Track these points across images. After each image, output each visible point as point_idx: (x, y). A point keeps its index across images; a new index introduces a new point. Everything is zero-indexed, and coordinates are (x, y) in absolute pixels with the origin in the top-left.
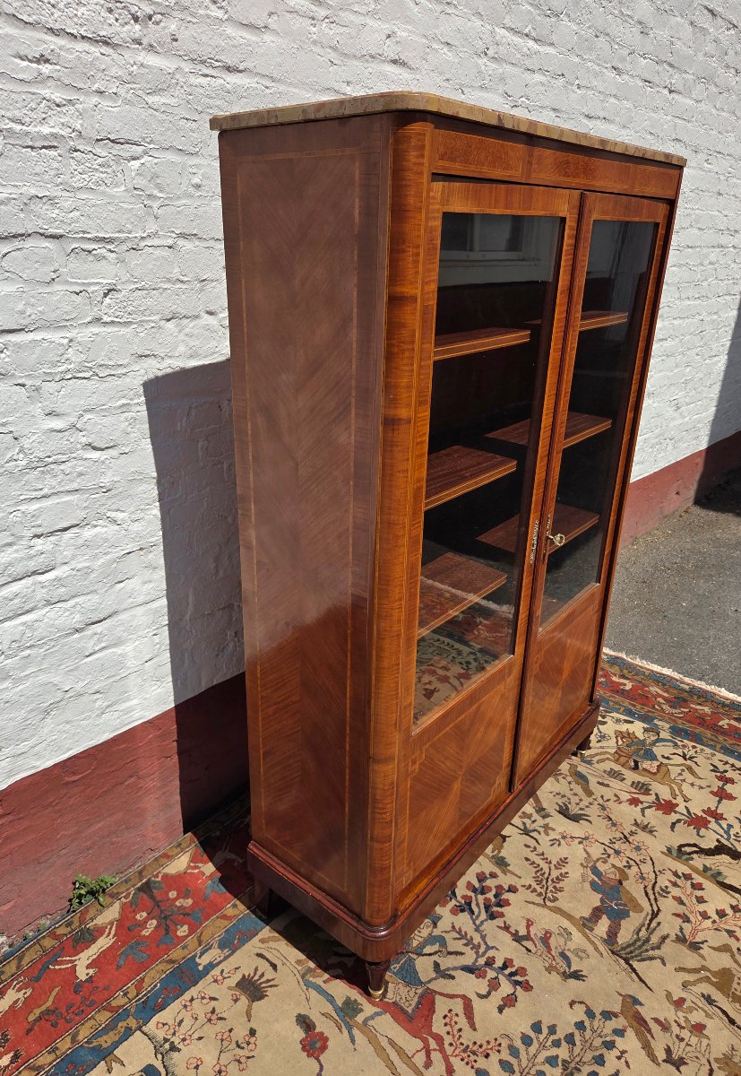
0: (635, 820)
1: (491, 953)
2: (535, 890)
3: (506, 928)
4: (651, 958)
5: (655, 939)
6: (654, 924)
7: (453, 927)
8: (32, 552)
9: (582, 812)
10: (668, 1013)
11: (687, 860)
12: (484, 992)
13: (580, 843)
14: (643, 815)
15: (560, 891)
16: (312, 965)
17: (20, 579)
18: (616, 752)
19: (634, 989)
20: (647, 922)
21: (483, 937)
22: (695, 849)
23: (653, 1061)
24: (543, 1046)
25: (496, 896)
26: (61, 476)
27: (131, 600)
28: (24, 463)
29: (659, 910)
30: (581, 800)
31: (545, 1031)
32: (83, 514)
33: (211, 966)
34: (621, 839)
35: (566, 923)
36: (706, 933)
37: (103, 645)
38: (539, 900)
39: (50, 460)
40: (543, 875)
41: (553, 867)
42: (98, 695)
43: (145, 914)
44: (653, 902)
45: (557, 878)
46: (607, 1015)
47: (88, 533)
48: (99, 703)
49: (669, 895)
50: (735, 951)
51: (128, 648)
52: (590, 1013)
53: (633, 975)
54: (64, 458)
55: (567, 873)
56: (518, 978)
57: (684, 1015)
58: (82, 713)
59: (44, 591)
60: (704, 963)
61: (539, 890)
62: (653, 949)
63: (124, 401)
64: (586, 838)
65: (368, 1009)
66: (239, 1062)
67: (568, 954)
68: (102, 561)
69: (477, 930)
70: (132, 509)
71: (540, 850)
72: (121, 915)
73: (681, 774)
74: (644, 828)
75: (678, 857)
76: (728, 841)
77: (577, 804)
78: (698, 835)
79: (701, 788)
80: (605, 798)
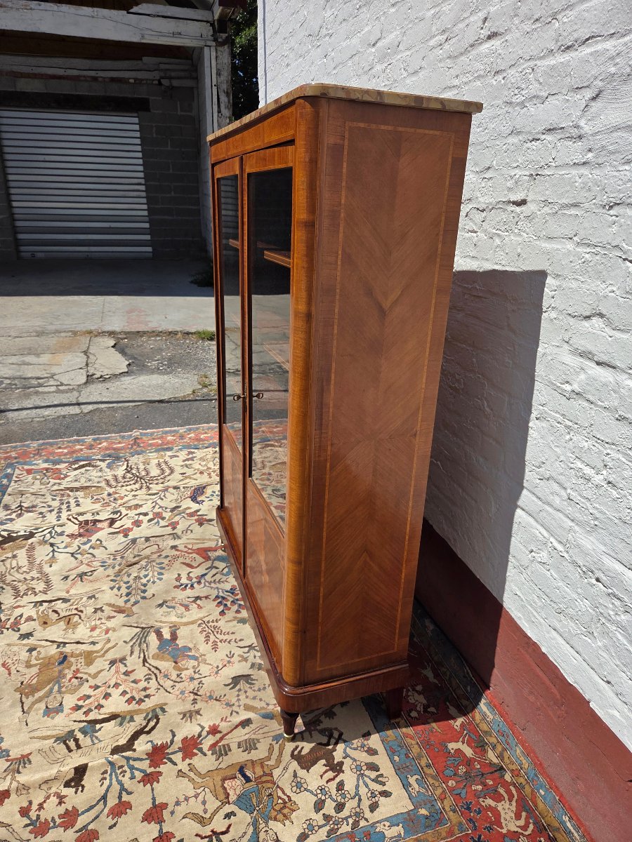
0: (201, 715)
1: (202, 585)
2: (213, 621)
3: (206, 597)
4: (131, 640)
5: (137, 649)
6: (142, 655)
7: (227, 582)
9: (237, 688)
10: (110, 624)
11: (147, 715)
12: (191, 575)
13: (218, 667)
14: (199, 725)
15: (200, 632)
18: (271, 775)
19: (132, 620)
20: (146, 654)
21: (212, 588)
22: (147, 729)
23: (108, 604)
24: (153, 576)
25: (226, 605)
29: (144, 665)
30: (247, 697)
31: (156, 581)
34: (198, 691)
35: (184, 620)
36: (110, 676)
38: (206, 619)
40: (217, 632)
41: (216, 640)
44: (151, 667)
45: (209, 637)
46: (136, 603)
49: (144, 680)
50: (89, 678)
52: (144, 598)
53: (136, 625)
55: (207, 643)
56: (183, 586)
57: (103, 629)
60: (104, 658)
61: (211, 624)
62: (134, 643)
64: (217, 673)
67: (171, 609)
69: (217, 588)
71: (233, 643)
73: (204, 803)
74: (191, 714)
75: (154, 710)
76: (128, 759)
77: (246, 692)
78: (151, 741)
79: (178, 803)
80: (234, 714)
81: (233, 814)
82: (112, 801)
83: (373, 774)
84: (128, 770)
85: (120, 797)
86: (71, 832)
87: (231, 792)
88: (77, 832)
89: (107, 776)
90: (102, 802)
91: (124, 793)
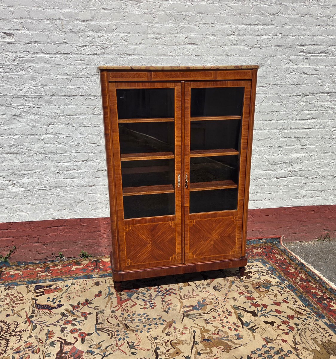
0: (235, 297)
1: (153, 300)
2: (181, 296)
3: (163, 299)
4: (192, 319)
5: (198, 317)
6: (203, 315)
7: (151, 293)
8: (75, 164)
9: (220, 289)
10: (180, 328)
11: (237, 310)
12: (141, 305)
13: (209, 294)
14: (239, 297)
15: (187, 299)
16: (113, 285)
17: (72, 170)
19: (178, 321)
20: (202, 313)
22: (244, 309)
23: (162, 331)
24: (141, 317)
25: (169, 293)
26: (82, 148)
27: (99, 183)
28: (74, 144)
29: (209, 313)
30: (224, 287)
31: (145, 315)
32: (87, 158)
33: (95, 277)
34: (223, 298)
35: (179, 304)
36: (216, 323)
37: (92, 192)
38: (179, 298)
39: (80, 144)
40: (188, 295)
41: (193, 295)
42: (90, 205)
43: (93, 266)
45: (191, 297)
46: (164, 321)
47: (89, 163)
48: (90, 207)
49: (218, 313)
50: (218, 329)
51: (98, 195)
52: (160, 319)
53: (182, 319)
54: (83, 144)
55: (195, 297)
56: (153, 306)
57: (183, 330)
58: (86, 208)
59: (77, 174)
60: (205, 326)
62: (195, 318)
63: (99, 133)
64: (212, 294)
65: (115, 295)
66: (82, 291)
67: (171, 308)
68: (92, 171)
69: (155, 296)
70: (100, 160)
71: (195, 291)
72: (88, 263)
73: (270, 295)
74: (234, 299)
75: (234, 308)
76: (258, 312)
77: (222, 287)
78: (250, 307)
79: (272, 300)
80: (233, 290)
81: (272, 290)
82: (276, 314)
83: (251, 267)
84: (263, 311)
85: (274, 312)
86: (289, 321)
87: (265, 290)
88: (289, 320)
89: (266, 316)
90: (277, 316)
91: (272, 311)
